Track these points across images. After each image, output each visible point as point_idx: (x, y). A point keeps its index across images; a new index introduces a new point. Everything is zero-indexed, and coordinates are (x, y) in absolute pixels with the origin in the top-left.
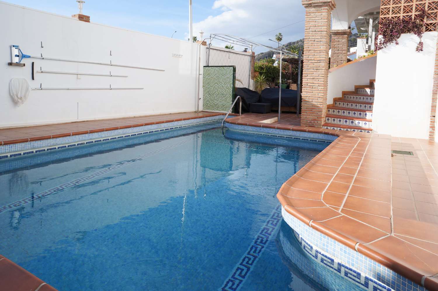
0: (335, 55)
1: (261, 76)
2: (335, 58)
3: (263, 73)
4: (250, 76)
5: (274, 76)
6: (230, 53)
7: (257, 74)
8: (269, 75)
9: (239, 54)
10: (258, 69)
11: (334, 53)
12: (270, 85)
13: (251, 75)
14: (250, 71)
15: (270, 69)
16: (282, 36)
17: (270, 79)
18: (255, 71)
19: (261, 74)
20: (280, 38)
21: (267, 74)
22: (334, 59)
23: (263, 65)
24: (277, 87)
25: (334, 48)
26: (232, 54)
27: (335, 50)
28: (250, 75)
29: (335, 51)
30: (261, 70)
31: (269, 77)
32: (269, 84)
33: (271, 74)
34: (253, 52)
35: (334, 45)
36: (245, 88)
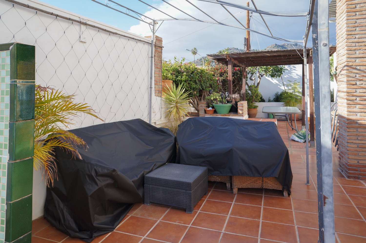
0: (357, 29)
1: (177, 86)
2: (357, 37)
3: (181, 81)
4: (153, 89)
5: (202, 86)
6: (83, 27)
7: (170, 85)
8: (194, 86)
9: (116, 34)
10: (171, 74)
11: (356, 25)
12: (195, 104)
13: (153, 86)
14: (151, 78)
15: (194, 73)
16: (197, 51)
17: (195, 92)
18: (165, 78)
19: (177, 83)
20: (195, 52)
21: (189, 84)
22: (356, 40)
23: (180, 67)
24: (210, 108)
25: (354, 14)
26: (92, 32)
27: (357, 17)
28: (151, 88)
29: (358, 21)
30: (177, 76)
31: (194, 89)
32: (194, 101)
33: (196, 83)
34: (157, 37)
35: (354, 6)
36: (139, 122)
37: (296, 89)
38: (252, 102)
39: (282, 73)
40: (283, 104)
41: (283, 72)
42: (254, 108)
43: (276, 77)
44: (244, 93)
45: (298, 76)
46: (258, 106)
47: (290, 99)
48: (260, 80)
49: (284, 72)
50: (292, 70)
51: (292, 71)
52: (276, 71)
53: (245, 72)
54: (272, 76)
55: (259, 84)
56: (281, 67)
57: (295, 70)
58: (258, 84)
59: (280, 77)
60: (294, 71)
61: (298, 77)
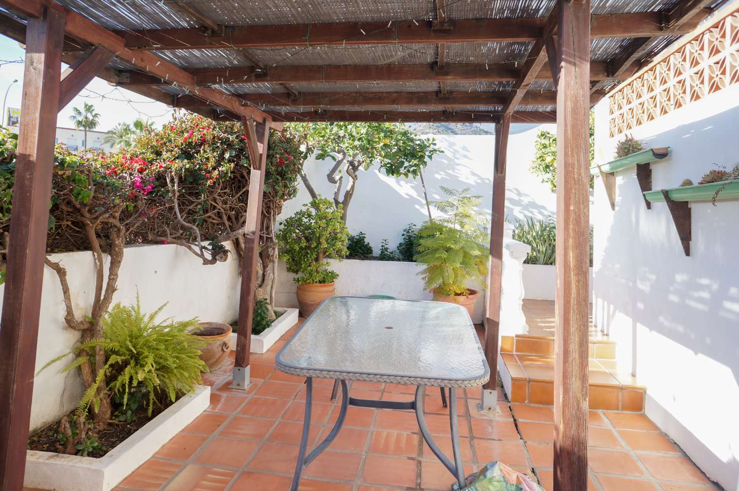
37: (466, 220)
38: (317, 260)
39: (425, 163)
40: (422, 273)
41: (426, 159)
42: (320, 282)
43: (406, 175)
44: (254, 233)
45: (475, 178)
46: (338, 275)
47: (445, 255)
48: (354, 183)
49: (430, 157)
50: (458, 159)
51: (456, 161)
52: (405, 155)
53: (261, 139)
54: (392, 170)
55: (351, 195)
56: (423, 143)
57: (466, 157)
58: (348, 195)
59: (418, 177)
60: (462, 161)
61: (475, 181)
